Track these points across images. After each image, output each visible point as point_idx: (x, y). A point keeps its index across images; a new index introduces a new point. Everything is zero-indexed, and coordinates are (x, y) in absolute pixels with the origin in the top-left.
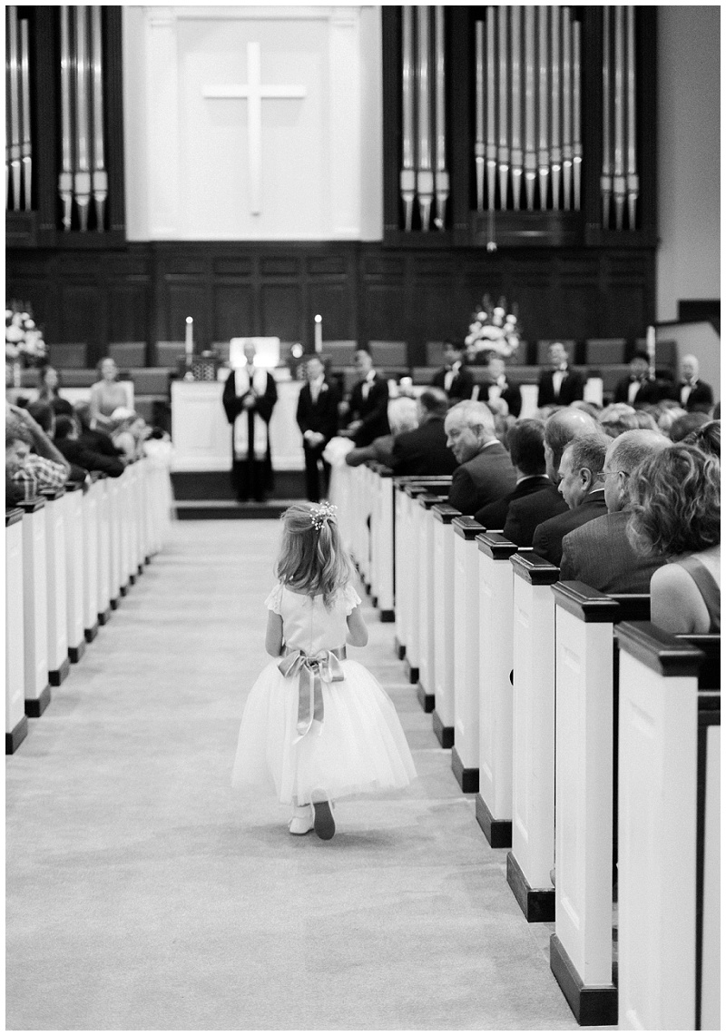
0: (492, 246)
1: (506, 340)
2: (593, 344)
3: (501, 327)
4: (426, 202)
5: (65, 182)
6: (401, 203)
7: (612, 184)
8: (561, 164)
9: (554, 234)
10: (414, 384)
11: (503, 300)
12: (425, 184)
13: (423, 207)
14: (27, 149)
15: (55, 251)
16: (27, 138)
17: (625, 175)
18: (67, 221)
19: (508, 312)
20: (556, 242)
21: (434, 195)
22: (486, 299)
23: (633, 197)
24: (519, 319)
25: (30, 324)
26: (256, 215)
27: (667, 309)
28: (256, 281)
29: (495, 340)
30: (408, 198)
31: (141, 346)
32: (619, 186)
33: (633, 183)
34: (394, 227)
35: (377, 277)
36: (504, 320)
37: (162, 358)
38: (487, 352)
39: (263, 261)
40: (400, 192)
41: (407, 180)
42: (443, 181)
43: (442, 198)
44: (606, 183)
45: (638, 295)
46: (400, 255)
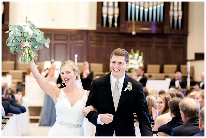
0: (134, 33)
1: (139, 64)
2: (166, 67)
3: (137, 60)
4: (111, 18)
6: (102, 18)
7: (173, 13)
9: (153, 29)
11: (138, 51)
12: (111, 11)
13: (110, 19)
17: (178, 10)
19: (140, 55)
21: (114, 15)
22: (132, 51)
23: (180, 18)
24: (143, 57)
26: (53, 20)
27: (191, 55)
29: (135, 64)
30: (105, 16)
31: (13, 63)
32: (176, 14)
34: (100, 25)
35: (94, 42)
36: (138, 58)
37: (20, 67)
38: (132, 69)
39: (55, 35)
40: (102, 14)
41: (105, 10)
42: (117, 11)
43: (116, 16)
44: (171, 13)
45: (181, 51)
46: (101, 35)
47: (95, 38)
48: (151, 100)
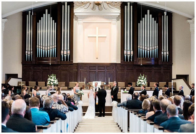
1: (144, 82)
5: (62, 52)
8: (154, 49)
9: (153, 62)
10: (127, 90)
11: (144, 75)
13: (128, 57)
14: (55, 46)
15: (60, 65)
16: (55, 44)
18: (62, 59)
19: (145, 77)
20: (153, 64)
21: (130, 55)
22: (141, 75)
23: (167, 55)
24: (147, 78)
25: (55, 78)
26: (97, 58)
27: (174, 77)
28: (97, 71)
29: (142, 82)
32: (165, 53)
33: (168, 53)
36: (144, 79)
39: (98, 67)
40: (124, 54)
41: (125, 52)
42: (132, 52)
43: (132, 55)
44: (162, 53)
45: (169, 74)
46: (124, 66)
47: (120, 68)
48: (147, 101)
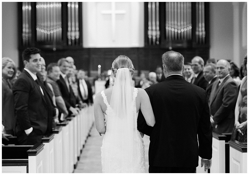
4: (154, 38)
6: (148, 38)
9: (185, 45)
12: (154, 33)
17: (202, 31)
32: (201, 34)
33: (204, 33)
40: (148, 35)
41: (150, 33)
42: (158, 33)
44: (197, 33)
46: (148, 50)
